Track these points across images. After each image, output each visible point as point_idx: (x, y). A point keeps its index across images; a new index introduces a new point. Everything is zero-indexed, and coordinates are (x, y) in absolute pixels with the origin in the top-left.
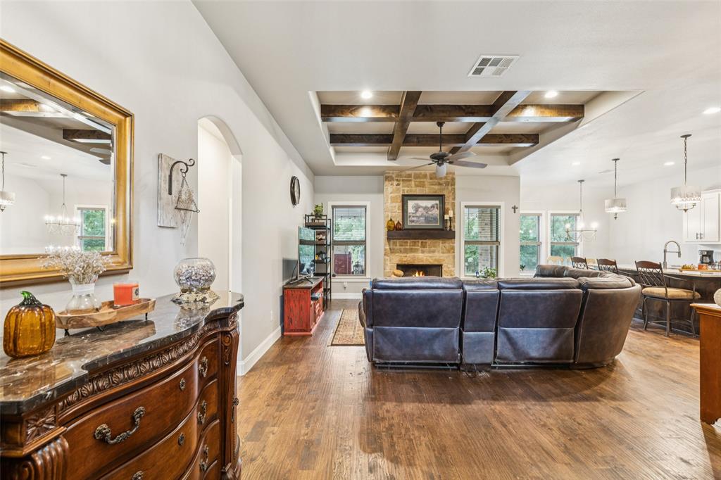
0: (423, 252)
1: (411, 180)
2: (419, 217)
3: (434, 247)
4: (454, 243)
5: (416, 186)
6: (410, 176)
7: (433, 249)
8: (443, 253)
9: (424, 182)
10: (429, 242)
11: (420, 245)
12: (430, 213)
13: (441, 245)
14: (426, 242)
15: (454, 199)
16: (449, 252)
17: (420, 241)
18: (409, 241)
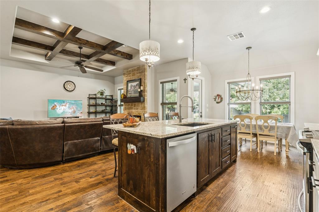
0: (134, 109)
1: (130, 73)
2: (132, 91)
3: (138, 106)
4: (145, 104)
5: (133, 75)
6: (130, 71)
7: (138, 107)
8: (141, 109)
9: (135, 73)
10: (136, 103)
11: (134, 105)
12: (136, 88)
13: (140, 105)
14: (135, 104)
15: (145, 80)
16: (143, 109)
17: (134, 103)
18: (130, 104)
